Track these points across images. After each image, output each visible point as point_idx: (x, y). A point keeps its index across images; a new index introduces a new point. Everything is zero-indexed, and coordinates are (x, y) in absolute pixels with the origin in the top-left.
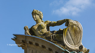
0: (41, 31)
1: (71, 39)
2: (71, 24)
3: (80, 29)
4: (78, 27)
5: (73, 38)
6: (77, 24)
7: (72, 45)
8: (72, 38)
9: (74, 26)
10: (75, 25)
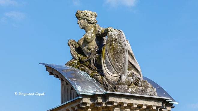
0: (87, 47)
1: (111, 64)
2: (109, 39)
3: (122, 46)
4: (119, 42)
5: (113, 62)
6: (118, 38)
7: (114, 73)
8: (111, 62)
9: (114, 42)
10: (115, 40)
